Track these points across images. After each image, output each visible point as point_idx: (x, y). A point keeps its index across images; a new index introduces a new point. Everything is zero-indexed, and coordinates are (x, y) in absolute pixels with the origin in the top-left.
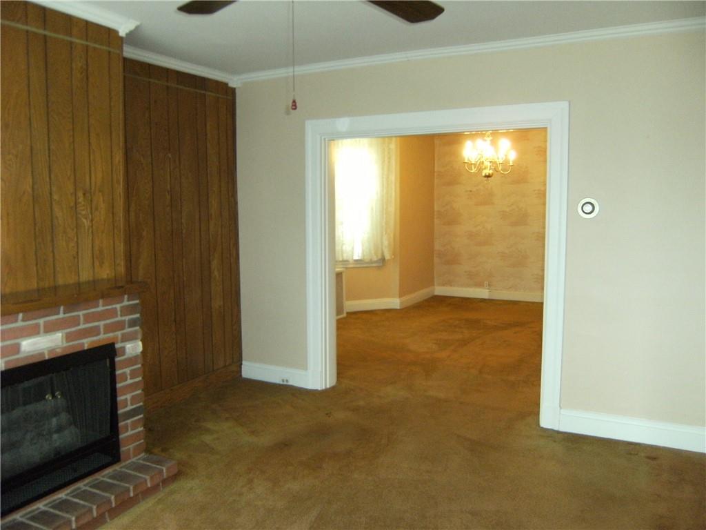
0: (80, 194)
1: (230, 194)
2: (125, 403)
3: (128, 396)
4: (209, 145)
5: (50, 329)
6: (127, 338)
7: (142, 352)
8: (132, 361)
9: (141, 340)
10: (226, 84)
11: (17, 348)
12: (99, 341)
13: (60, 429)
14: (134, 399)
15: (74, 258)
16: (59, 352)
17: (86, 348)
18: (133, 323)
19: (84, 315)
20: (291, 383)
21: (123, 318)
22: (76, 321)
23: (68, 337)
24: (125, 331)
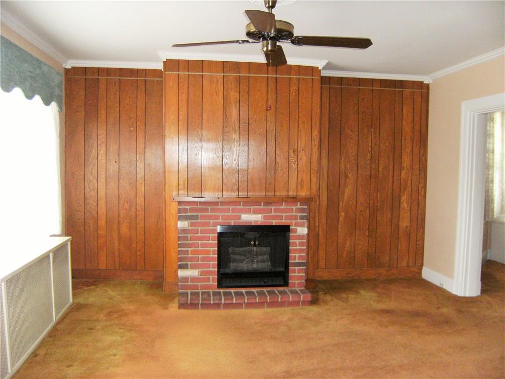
0: (291, 151)
1: (422, 154)
2: (295, 258)
3: (297, 255)
4: (404, 123)
5: (255, 212)
6: (297, 225)
7: (307, 234)
8: (300, 237)
9: (307, 228)
10: (422, 82)
11: (239, 217)
12: (282, 222)
13: (263, 261)
14: (300, 257)
15: (286, 183)
16: (259, 224)
17: (274, 225)
18: (302, 218)
19: (274, 208)
20: (445, 287)
21: (297, 214)
22: (270, 211)
23: (265, 218)
24: (297, 221)
